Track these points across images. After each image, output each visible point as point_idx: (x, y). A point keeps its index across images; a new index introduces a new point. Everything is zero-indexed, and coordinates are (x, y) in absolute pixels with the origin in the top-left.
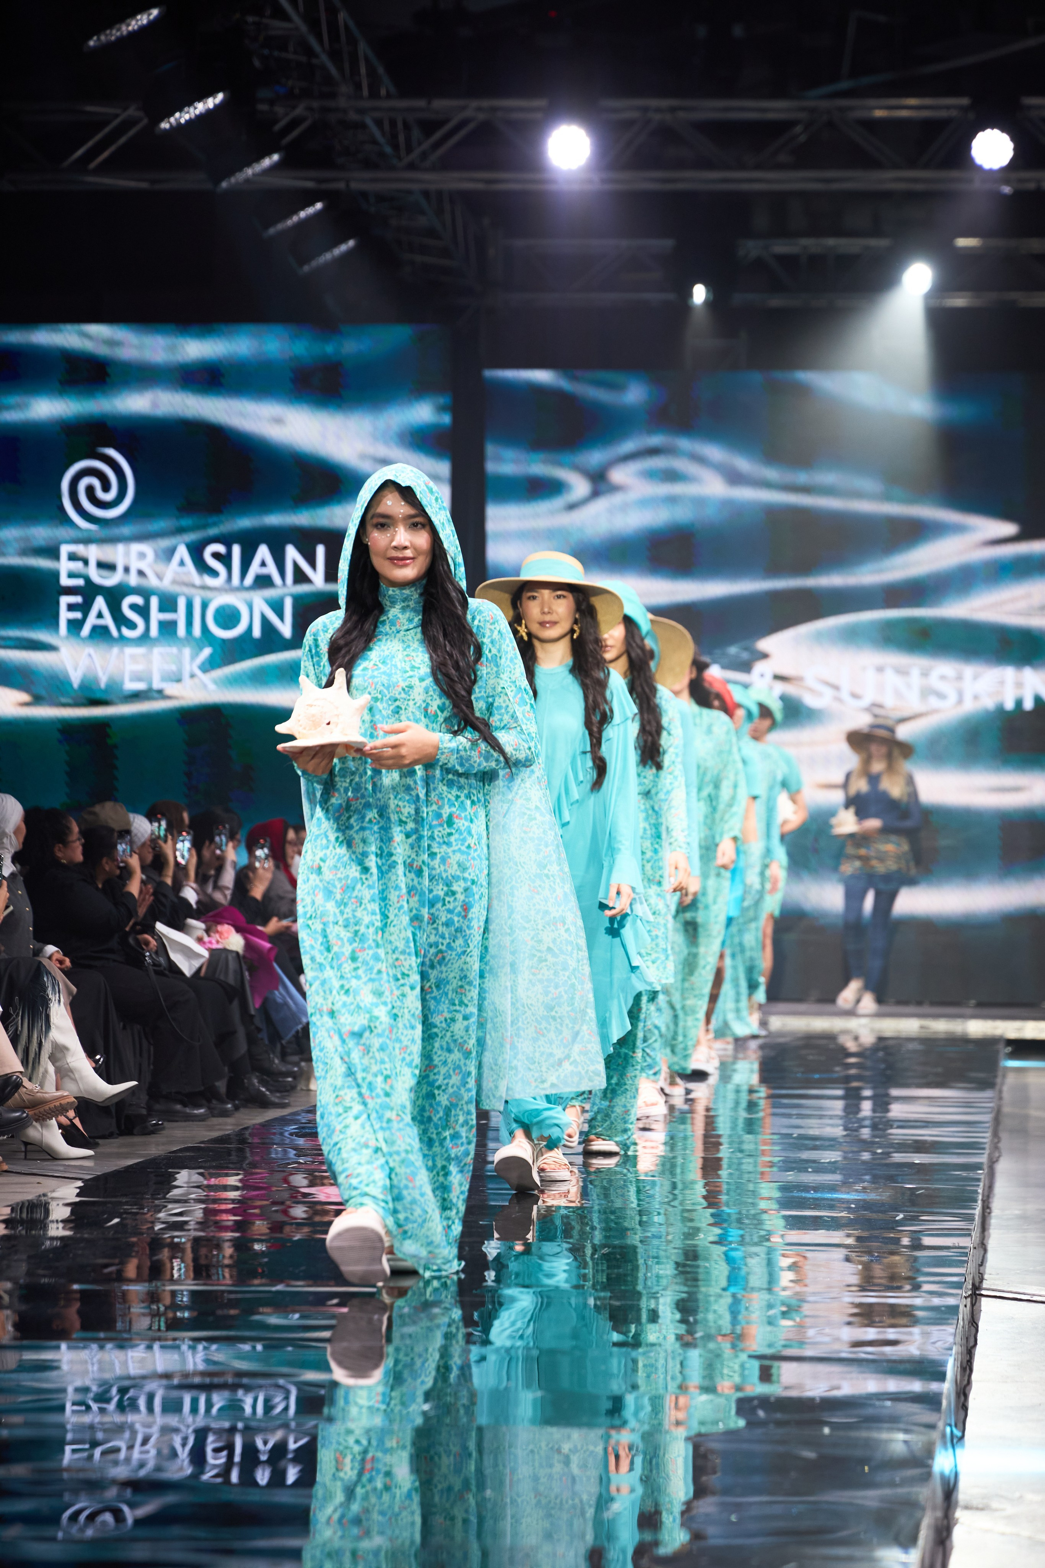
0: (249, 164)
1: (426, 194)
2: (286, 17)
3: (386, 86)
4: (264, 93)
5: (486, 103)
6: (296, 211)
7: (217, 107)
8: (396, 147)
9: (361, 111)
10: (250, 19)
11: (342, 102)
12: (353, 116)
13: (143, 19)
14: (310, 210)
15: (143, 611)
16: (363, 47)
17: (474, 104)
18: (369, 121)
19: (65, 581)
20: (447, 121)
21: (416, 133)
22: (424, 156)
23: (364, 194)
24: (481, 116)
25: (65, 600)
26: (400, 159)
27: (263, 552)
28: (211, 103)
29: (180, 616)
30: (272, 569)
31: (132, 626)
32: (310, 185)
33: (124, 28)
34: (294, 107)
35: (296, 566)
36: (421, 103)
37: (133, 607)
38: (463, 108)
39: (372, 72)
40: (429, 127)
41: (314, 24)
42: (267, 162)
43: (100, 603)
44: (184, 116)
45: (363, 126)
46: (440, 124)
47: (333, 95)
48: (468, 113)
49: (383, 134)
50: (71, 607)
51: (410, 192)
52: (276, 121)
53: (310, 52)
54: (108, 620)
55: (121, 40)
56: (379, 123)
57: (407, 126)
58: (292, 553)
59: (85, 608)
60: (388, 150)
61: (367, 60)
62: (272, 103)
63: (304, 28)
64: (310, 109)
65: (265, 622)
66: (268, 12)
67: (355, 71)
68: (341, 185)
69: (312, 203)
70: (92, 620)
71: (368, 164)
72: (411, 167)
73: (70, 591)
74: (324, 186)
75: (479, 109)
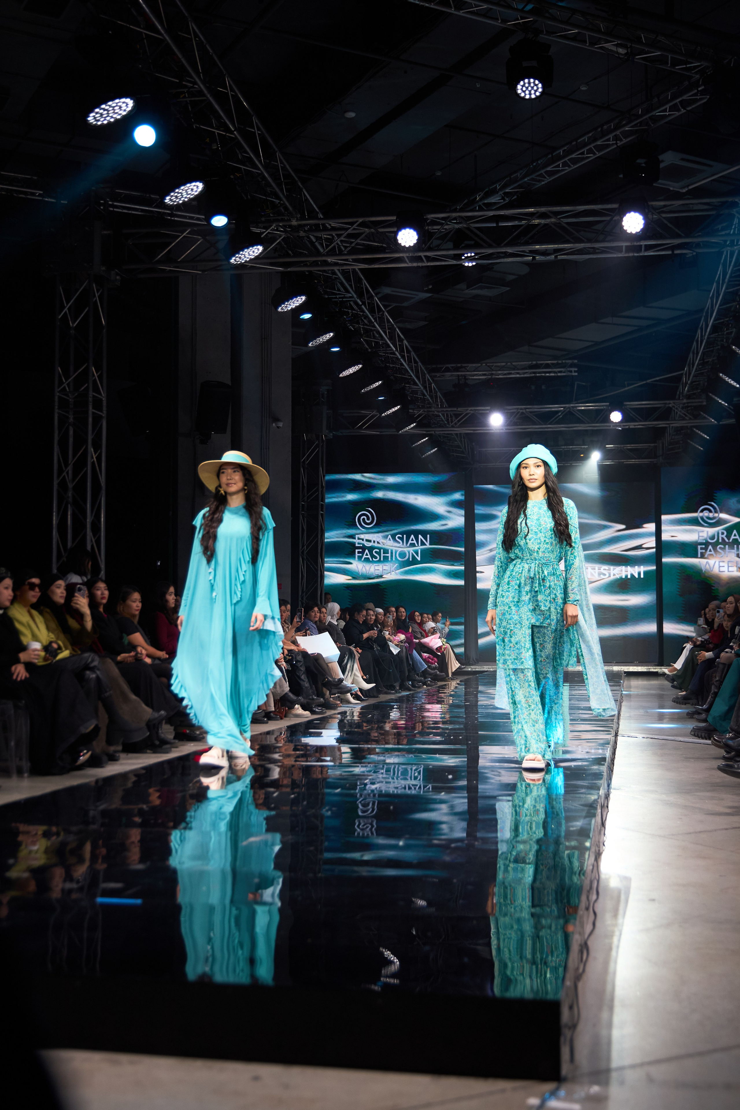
0: (407, 427)
1: (457, 434)
2: (417, 385)
3: (445, 404)
4: (411, 406)
5: (473, 408)
6: (420, 440)
7: (398, 410)
8: (448, 423)
9: (438, 412)
10: (407, 385)
11: (433, 409)
12: (436, 413)
13: (377, 384)
14: (425, 440)
15: (379, 553)
16: (439, 394)
17: (470, 409)
18: (440, 414)
19: (357, 545)
20: (462, 414)
21: (454, 418)
22: (456, 424)
23: (439, 436)
24: (472, 412)
25: (357, 551)
26: (449, 425)
27: (412, 536)
28: (396, 408)
29: (389, 555)
30: (415, 542)
31: (376, 558)
32: (424, 432)
33: (372, 387)
34: (420, 411)
35: (421, 539)
36: (455, 409)
37: (376, 552)
38: (467, 410)
39: (441, 402)
40: (457, 416)
41: (425, 387)
42: (412, 426)
43: (367, 551)
44: (389, 412)
45: (439, 416)
46: (461, 414)
47: (430, 407)
48: (468, 411)
49: (445, 419)
50: (359, 552)
51: (452, 434)
52: (415, 415)
53: (424, 395)
54: (369, 556)
55: (371, 390)
56: (443, 415)
57: (451, 417)
58: (420, 537)
59: (363, 552)
60: (446, 422)
61: (440, 398)
62: (413, 409)
63: (422, 388)
64: (425, 411)
65: (413, 556)
66: (412, 383)
67: (437, 401)
68: (433, 433)
69: (425, 438)
70: (365, 556)
71: (440, 426)
72: (453, 427)
73: (359, 548)
74: (428, 433)
75: (470, 410)
